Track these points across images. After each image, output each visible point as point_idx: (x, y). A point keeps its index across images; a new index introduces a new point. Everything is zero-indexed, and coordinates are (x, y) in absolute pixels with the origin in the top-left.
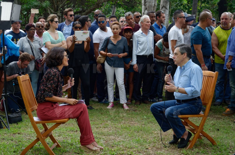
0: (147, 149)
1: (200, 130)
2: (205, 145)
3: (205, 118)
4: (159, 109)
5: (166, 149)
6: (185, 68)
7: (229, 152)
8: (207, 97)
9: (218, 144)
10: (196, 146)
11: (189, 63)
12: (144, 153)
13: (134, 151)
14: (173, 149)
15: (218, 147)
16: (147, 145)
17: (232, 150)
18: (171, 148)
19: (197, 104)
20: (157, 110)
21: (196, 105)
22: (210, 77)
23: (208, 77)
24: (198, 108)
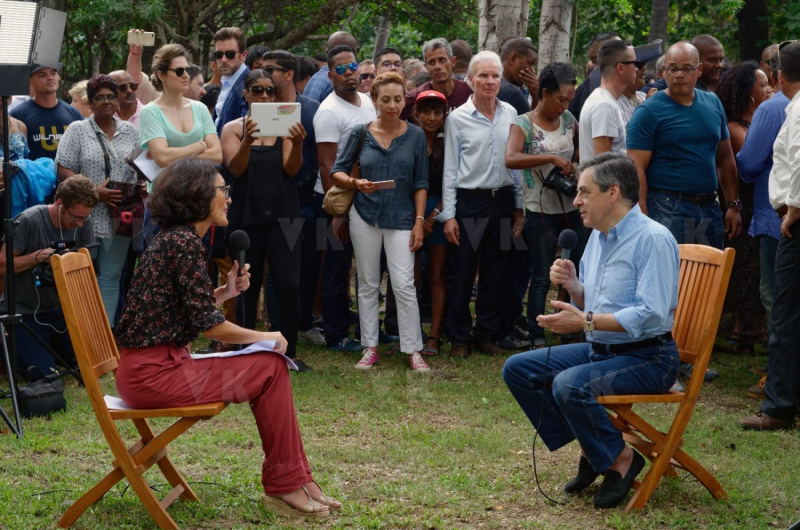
0: (489, 509)
1: (672, 447)
2: (688, 500)
3: (687, 405)
4: (533, 375)
5: (556, 512)
6: (619, 238)
7: (770, 523)
8: (696, 334)
9: (731, 494)
10: (657, 502)
11: (632, 218)
12: (481, 525)
13: (445, 516)
14: (577, 510)
15: (730, 507)
16: (491, 496)
17: (779, 518)
18: (572, 506)
19: (662, 358)
20: (526, 378)
21: (660, 361)
22: (707, 267)
23: (701, 266)
24: (666, 371)
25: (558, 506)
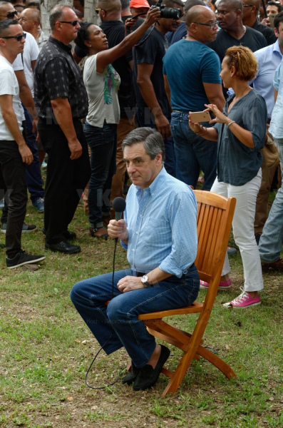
0: (63, 401)
1: (195, 346)
2: (208, 380)
3: (205, 314)
4: (93, 295)
5: (112, 400)
7: (268, 401)
8: (210, 260)
9: (239, 374)
10: (186, 386)
11: (161, 179)
12: (57, 418)
13: (30, 410)
14: (127, 396)
15: (238, 385)
16: (64, 388)
17: (274, 394)
18: (124, 393)
19: (188, 282)
20: (88, 298)
21: (186, 284)
22: (216, 210)
23: (212, 209)
24: (190, 291)
25: (114, 394)
